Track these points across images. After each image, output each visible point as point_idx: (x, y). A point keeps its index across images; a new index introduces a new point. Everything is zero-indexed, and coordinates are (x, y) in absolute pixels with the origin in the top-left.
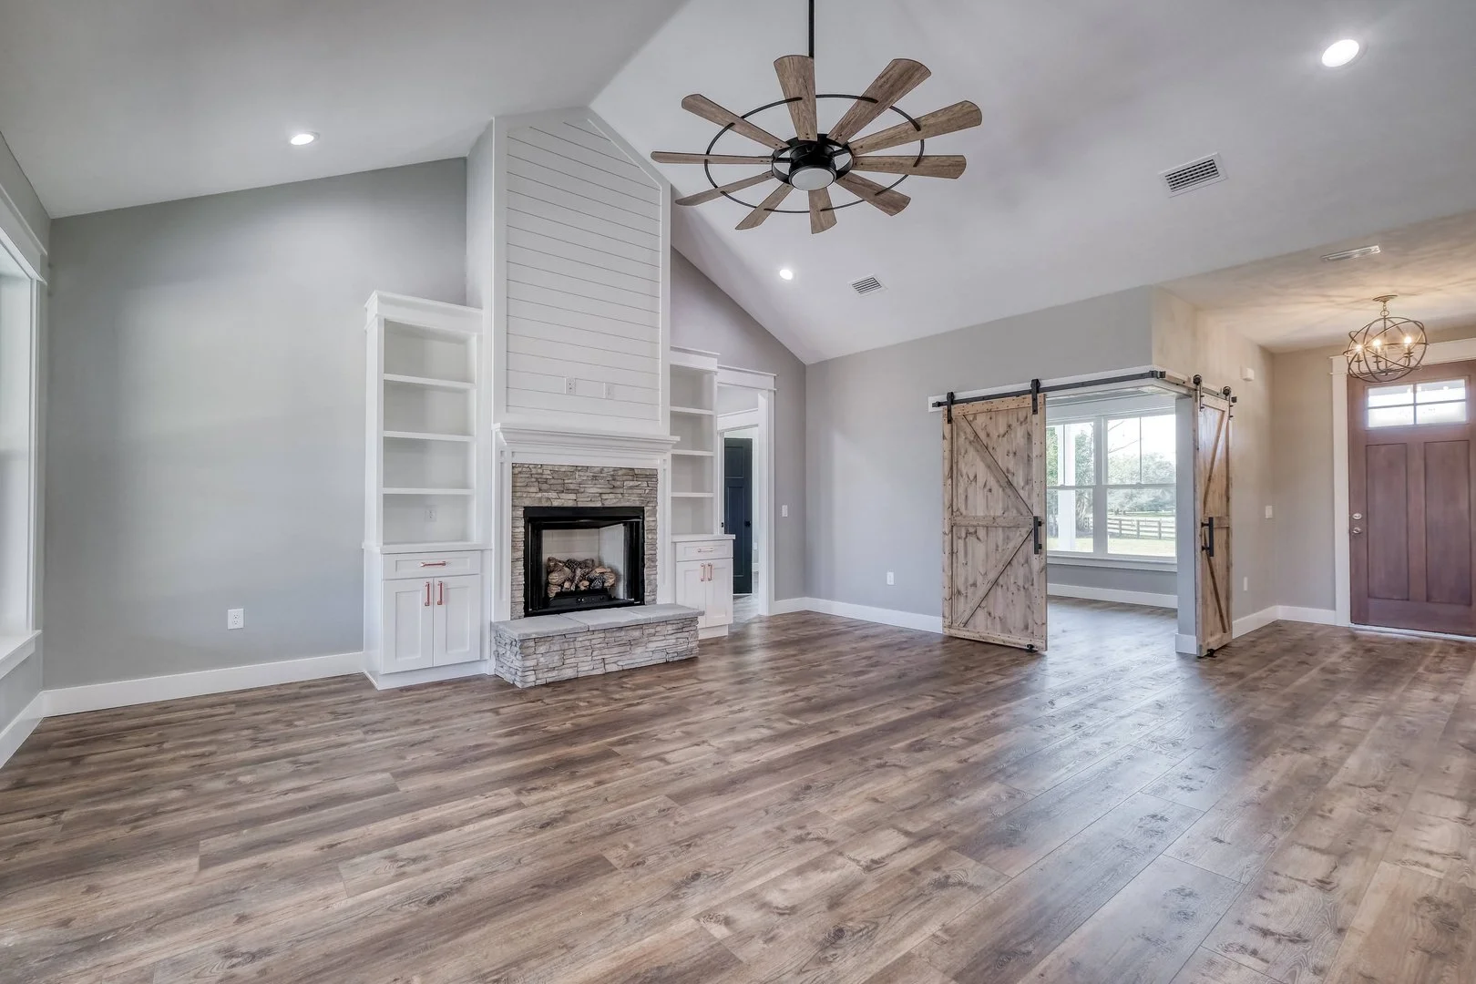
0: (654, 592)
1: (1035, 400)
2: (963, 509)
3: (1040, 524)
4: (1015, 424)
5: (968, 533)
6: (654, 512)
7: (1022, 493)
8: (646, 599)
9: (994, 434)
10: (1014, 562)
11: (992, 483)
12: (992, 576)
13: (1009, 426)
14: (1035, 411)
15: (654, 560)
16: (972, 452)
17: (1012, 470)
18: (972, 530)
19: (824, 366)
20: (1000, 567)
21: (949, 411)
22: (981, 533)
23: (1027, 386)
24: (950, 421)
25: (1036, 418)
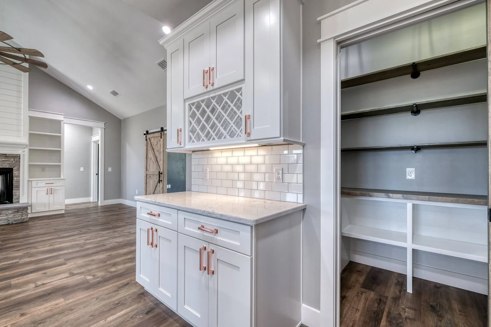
0: (18, 198)
1: (161, 134)
2: (149, 169)
3: (161, 174)
4: (158, 141)
5: (149, 177)
6: (19, 169)
7: (159, 164)
8: (14, 201)
9: (155, 145)
10: (158, 186)
11: (154, 161)
12: (153, 191)
13: (157, 142)
14: (161, 137)
15: (18, 187)
16: (150, 150)
17: (158, 156)
18: (150, 176)
19: (125, 120)
20: (155, 188)
21: (146, 136)
22: (152, 177)
23: (160, 130)
24: (146, 140)
25: (162, 140)
